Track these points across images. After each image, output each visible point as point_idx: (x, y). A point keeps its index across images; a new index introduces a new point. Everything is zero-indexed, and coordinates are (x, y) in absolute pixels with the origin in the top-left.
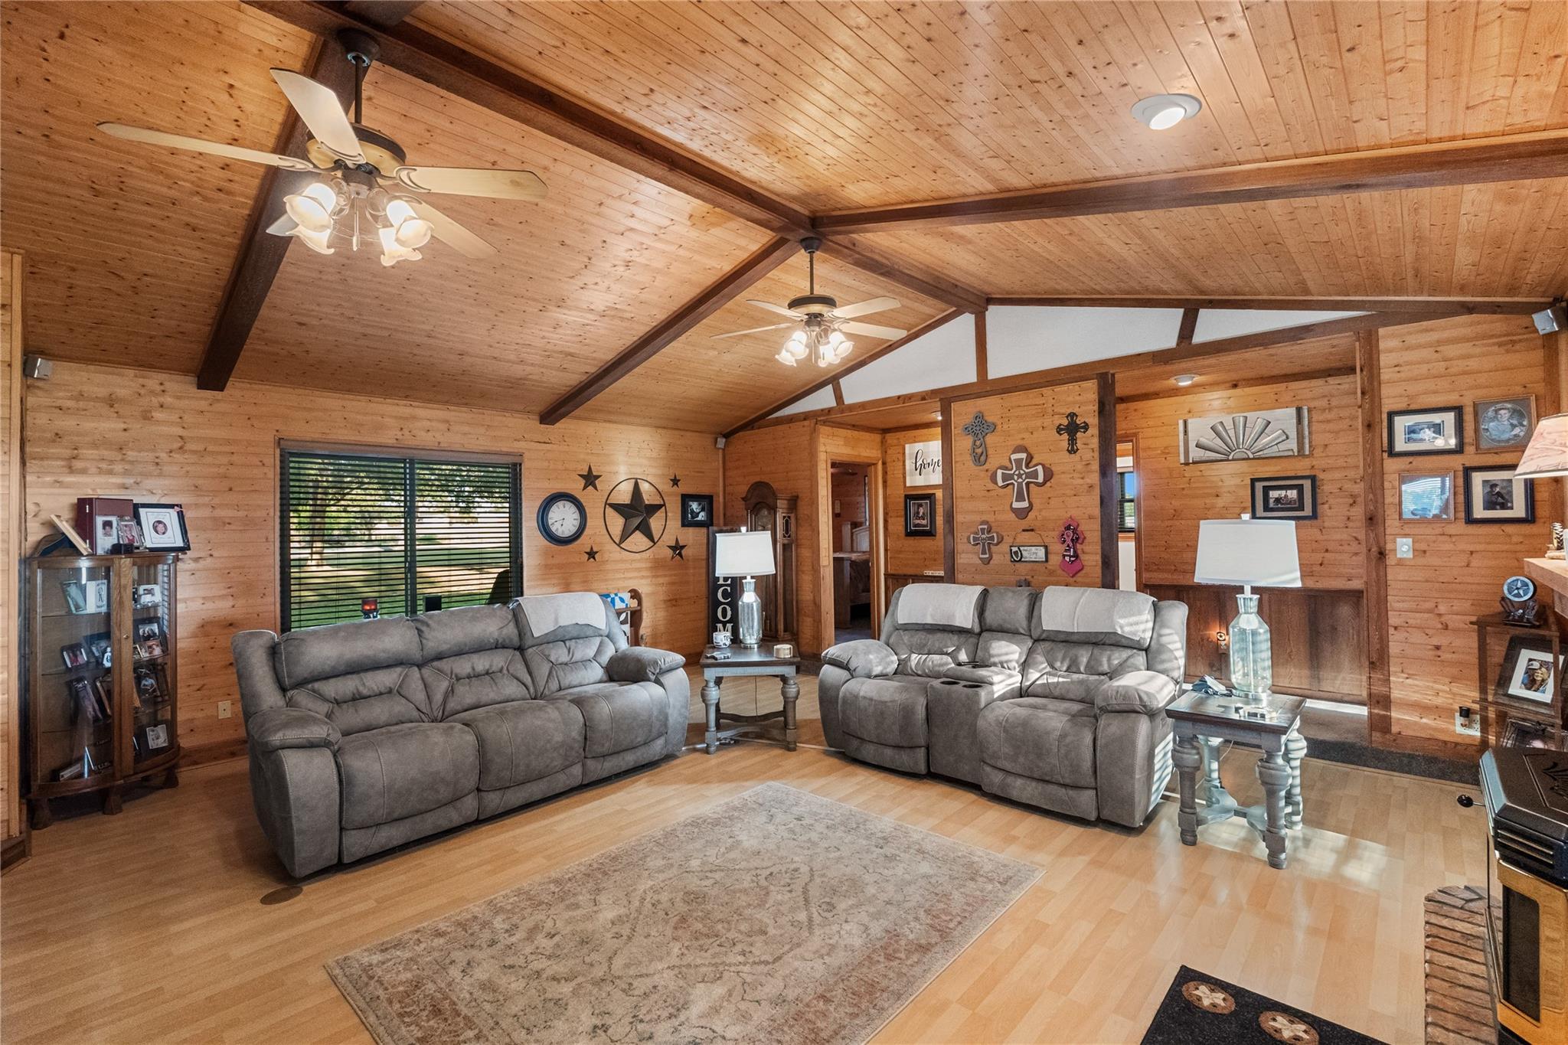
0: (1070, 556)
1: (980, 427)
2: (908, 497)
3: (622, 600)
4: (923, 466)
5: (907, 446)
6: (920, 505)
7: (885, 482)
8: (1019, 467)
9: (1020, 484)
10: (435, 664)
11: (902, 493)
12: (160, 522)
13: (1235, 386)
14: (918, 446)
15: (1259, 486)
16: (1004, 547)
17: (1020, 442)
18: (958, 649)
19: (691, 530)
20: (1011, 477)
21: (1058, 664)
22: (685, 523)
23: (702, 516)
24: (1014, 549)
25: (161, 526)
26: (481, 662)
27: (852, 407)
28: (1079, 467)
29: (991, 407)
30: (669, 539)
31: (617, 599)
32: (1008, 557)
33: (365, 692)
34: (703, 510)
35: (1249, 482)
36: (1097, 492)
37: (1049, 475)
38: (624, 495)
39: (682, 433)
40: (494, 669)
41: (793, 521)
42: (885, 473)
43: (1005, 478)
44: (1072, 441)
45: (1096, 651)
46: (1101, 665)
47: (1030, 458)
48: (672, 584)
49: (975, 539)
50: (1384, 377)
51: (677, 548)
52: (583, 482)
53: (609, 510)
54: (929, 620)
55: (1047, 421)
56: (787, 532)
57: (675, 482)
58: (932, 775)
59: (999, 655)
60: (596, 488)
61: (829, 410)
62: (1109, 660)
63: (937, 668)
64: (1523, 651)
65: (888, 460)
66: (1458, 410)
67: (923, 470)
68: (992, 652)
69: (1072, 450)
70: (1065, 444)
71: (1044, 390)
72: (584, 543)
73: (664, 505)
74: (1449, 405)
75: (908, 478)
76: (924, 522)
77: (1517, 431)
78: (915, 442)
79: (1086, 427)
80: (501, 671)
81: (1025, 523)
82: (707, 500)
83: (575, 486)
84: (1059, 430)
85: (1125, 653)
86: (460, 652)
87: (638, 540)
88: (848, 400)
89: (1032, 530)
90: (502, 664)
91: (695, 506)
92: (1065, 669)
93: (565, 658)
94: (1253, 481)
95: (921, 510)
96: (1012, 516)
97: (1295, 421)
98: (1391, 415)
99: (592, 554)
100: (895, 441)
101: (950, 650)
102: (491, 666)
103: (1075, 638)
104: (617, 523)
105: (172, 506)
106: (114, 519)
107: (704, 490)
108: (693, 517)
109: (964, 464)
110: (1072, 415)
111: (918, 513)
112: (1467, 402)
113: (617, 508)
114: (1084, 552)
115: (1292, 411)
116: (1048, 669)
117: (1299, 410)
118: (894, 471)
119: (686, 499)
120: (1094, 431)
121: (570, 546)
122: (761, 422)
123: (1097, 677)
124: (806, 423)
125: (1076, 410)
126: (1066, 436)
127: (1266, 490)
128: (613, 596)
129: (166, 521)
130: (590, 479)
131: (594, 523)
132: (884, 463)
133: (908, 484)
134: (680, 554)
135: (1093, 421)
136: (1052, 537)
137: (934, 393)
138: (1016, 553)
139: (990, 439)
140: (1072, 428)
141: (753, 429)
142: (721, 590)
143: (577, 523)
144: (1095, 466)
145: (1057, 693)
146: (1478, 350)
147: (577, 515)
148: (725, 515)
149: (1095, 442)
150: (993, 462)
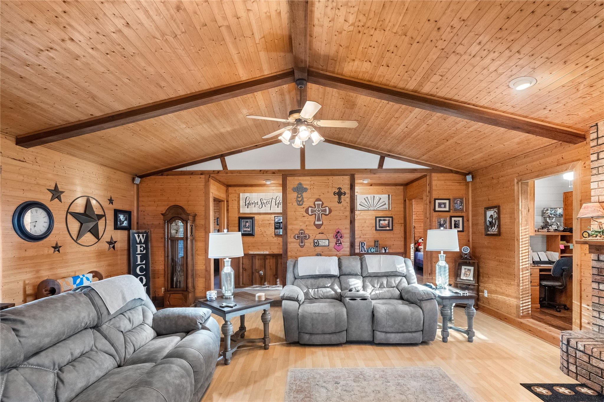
0: (339, 243)
1: (300, 189)
2: (240, 218)
3: (88, 279)
4: (249, 204)
5: (241, 194)
6: (247, 222)
7: (228, 210)
8: (319, 207)
9: (319, 214)
10: (33, 360)
11: (237, 216)
13: (371, 185)
14: (247, 195)
15: (378, 219)
16: (311, 240)
17: (318, 197)
18: (333, 284)
19: (119, 231)
20: (315, 211)
21: (376, 286)
22: (116, 228)
23: (125, 224)
24: (316, 241)
26: (77, 346)
27: (232, 172)
28: (342, 209)
29: (306, 181)
30: (106, 237)
31: (84, 279)
32: (312, 244)
34: (126, 220)
35: (375, 218)
36: (349, 218)
37: (330, 211)
38: (79, 207)
39: (115, 171)
40: (87, 349)
41: (194, 227)
42: (228, 206)
43: (312, 211)
44: (340, 198)
45: (389, 279)
46: (392, 283)
47: (323, 204)
48: (109, 265)
49: (298, 237)
50: (434, 188)
51: (112, 243)
52: (50, 195)
53: (69, 216)
54: (317, 273)
55: (330, 190)
56: (192, 234)
57: (111, 201)
58: (350, 342)
59: (354, 285)
60: (60, 201)
61: (218, 172)
62: (395, 281)
63: (326, 294)
64: (463, 267)
65: (230, 200)
66: (449, 199)
67: (249, 206)
68: (350, 284)
69: (339, 202)
70: (337, 200)
71: (329, 177)
72: (51, 239)
73: (104, 215)
74: (446, 198)
75: (241, 209)
76: (249, 230)
77: (461, 207)
78: (244, 192)
79: (345, 194)
80: (91, 350)
81: (320, 230)
82: (128, 214)
83: (45, 198)
84: (334, 194)
85: (399, 278)
86: (56, 342)
87: (88, 238)
88: (230, 167)
89: (323, 233)
90: (90, 343)
91: (122, 217)
92: (378, 287)
93: (129, 327)
94: (376, 217)
95: (247, 224)
96: (315, 228)
97: (388, 199)
98: (435, 199)
99: (57, 248)
100: (234, 192)
101: (329, 285)
103: (379, 275)
104: (74, 226)
107: (126, 208)
108: (120, 224)
109: (292, 205)
110: (340, 188)
111: (246, 225)
112: (451, 198)
113: (76, 215)
114: (343, 242)
115: (387, 196)
116: (373, 288)
117: (389, 195)
118: (233, 205)
119: (117, 212)
120: (348, 195)
121: (40, 243)
122: (170, 172)
123: (392, 288)
124: (203, 176)
125: (341, 187)
126: (337, 196)
127: (380, 220)
128: (81, 277)
130: (56, 193)
131: (59, 225)
132: (227, 201)
133: (241, 212)
134: (114, 247)
135: (348, 191)
136: (331, 236)
137: (279, 171)
138: (316, 243)
139: (305, 195)
140: (340, 194)
141: (162, 175)
142: (138, 268)
143: (46, 225)
144: (348, 209)
145: (380, 297)
146: (453, 184)
147: (46, 219)
148: (137, 223)
149: (348, 200)
150: (306, 204)
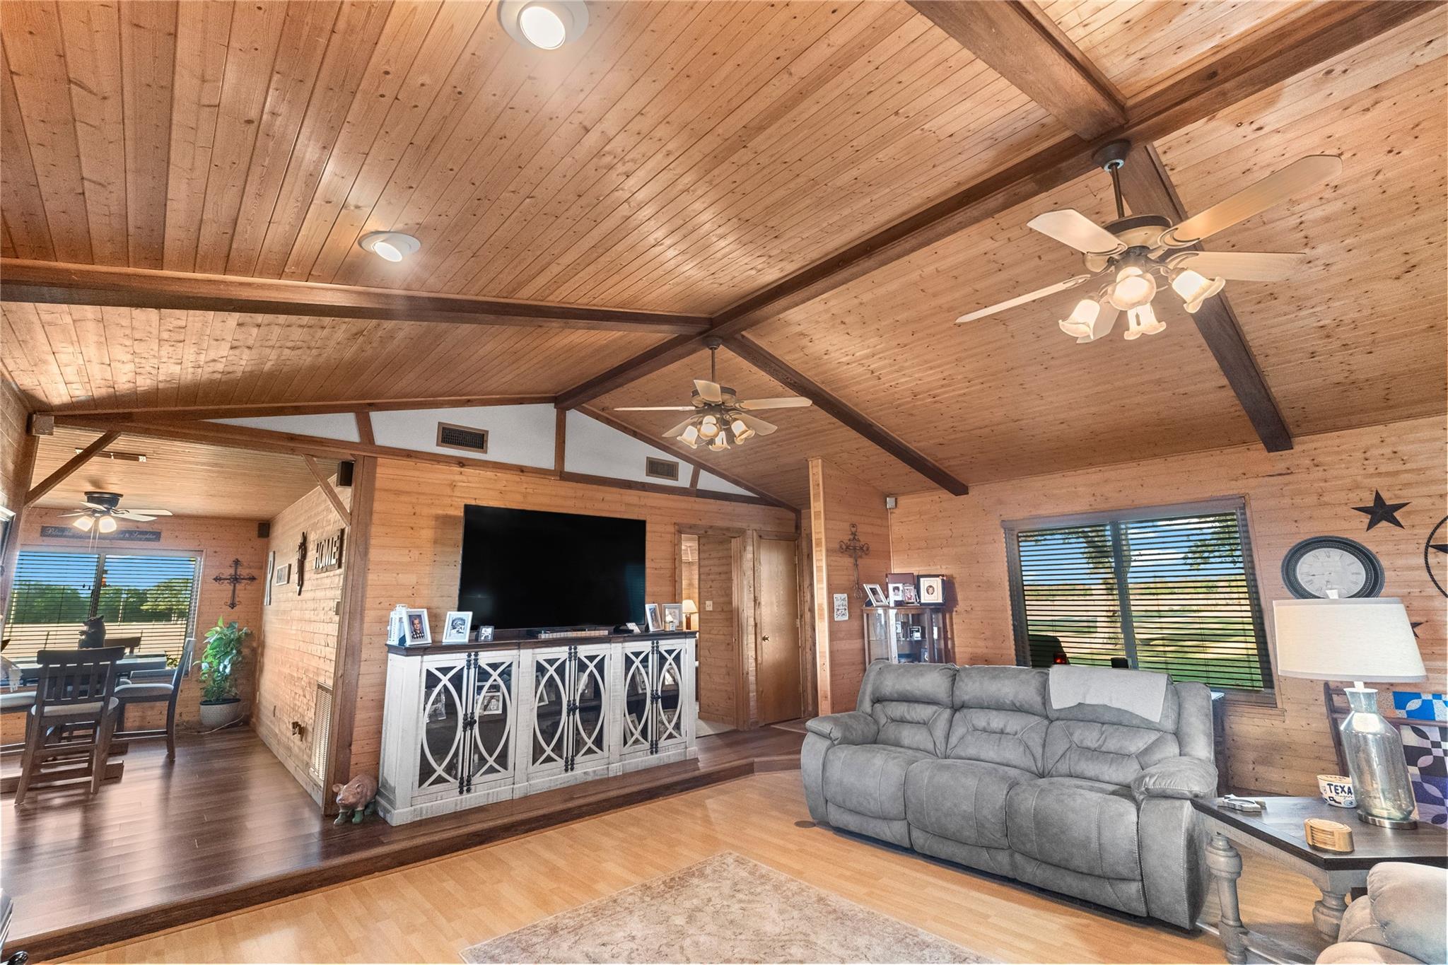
12: (931, 586)
25: (931, 589)
26: (997, 721)
33: (908, 717)
40: (1008, 730)
52: (1365, 518)
60: (1397, 524)
80: (1014, 734)
83: (1349, 525)
86: (982, 706)
90: (1019, 728)
102: (1005, 726)
105: (937, 576)
106: (900, 586)
129: (935, 586)
131: (1402, 577)
143: (1361, 578)
147: (1357, 567)
